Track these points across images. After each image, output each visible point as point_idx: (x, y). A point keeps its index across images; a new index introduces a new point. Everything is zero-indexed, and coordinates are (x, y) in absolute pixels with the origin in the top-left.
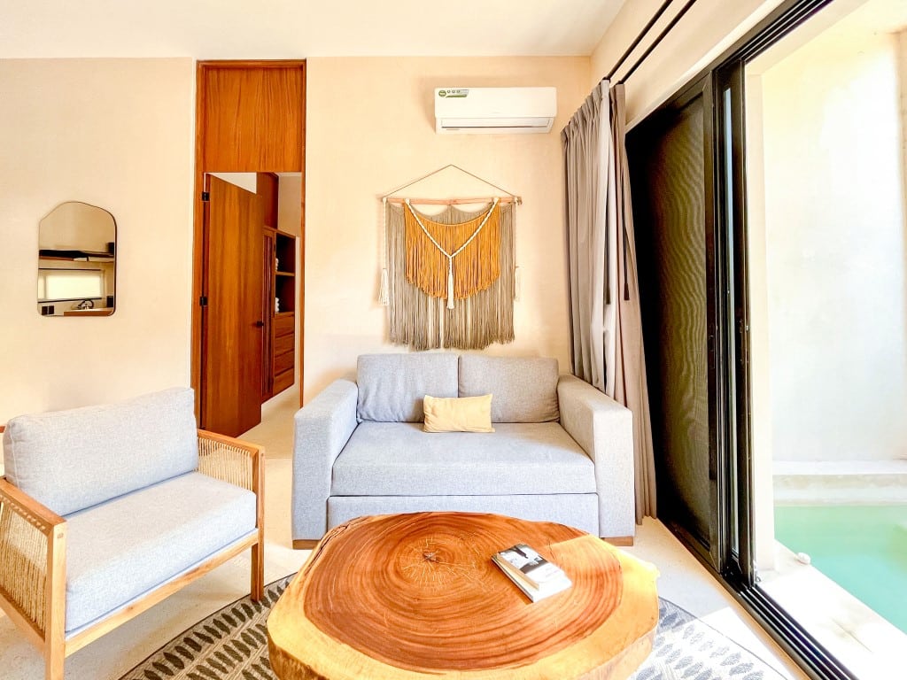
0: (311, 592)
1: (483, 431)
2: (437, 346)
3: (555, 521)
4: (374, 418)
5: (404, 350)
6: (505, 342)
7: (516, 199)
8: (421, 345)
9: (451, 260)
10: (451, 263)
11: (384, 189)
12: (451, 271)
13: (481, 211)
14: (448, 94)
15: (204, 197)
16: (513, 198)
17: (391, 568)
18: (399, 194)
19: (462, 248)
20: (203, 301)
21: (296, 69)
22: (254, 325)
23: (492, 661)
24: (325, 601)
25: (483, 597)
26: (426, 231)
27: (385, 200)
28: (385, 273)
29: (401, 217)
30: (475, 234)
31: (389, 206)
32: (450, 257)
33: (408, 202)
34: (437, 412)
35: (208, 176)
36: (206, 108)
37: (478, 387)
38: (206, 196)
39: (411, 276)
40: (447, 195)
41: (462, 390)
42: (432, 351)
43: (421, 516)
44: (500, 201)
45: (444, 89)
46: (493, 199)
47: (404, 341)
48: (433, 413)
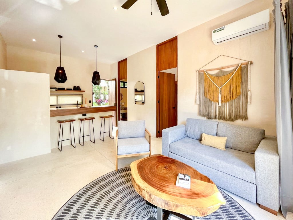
0: (141, 162)
1: (220, 149)
2: (215, 118)
3: (208, 177)
4: (189, 136)
5: (204, 119)
6: (243, 120)
7: (249, 63)
8: (210, 117)
9: (220, 89)
10: (220, 90)
11: (198, 68)
12: (220, 93)
13: (233, 70)
14: (216, 31)
15: (158, 77)
16: (248, 62)
17: (157, 165)
18: (202, 69)
19: (224, 85)
20: (158, 102)
21: (176, 39)
22: (172, 108)
23: (155, 187)
24: (141, 164)
25: (167, 179)
26: (211, 80)
27: (198, 71)
28: (198, 94)
29: (203, 76)
30: (230, 79)
31: (199, 73)
32: (220, 88)
33: (205, 71)
34: (205, 139)
35: (159, 72)
36: (158, 55)
37: (223, 134)
38: (159, 77)
39: (206, 95)
40: (219, 66)
41: (217, 134)
42: (214, 120)
43: (173, 160)
44: (242, 65)
45: (215, 30)
46: (238, 64)
47: (204, 115)
48: (204, 139)
